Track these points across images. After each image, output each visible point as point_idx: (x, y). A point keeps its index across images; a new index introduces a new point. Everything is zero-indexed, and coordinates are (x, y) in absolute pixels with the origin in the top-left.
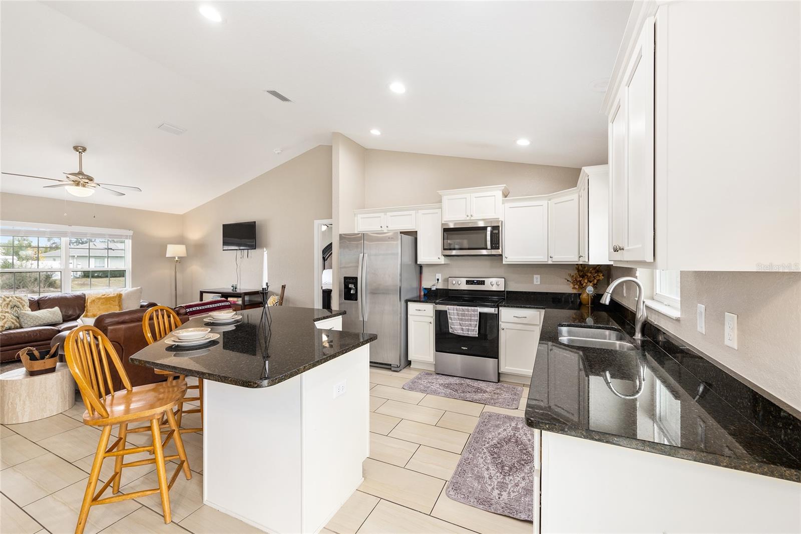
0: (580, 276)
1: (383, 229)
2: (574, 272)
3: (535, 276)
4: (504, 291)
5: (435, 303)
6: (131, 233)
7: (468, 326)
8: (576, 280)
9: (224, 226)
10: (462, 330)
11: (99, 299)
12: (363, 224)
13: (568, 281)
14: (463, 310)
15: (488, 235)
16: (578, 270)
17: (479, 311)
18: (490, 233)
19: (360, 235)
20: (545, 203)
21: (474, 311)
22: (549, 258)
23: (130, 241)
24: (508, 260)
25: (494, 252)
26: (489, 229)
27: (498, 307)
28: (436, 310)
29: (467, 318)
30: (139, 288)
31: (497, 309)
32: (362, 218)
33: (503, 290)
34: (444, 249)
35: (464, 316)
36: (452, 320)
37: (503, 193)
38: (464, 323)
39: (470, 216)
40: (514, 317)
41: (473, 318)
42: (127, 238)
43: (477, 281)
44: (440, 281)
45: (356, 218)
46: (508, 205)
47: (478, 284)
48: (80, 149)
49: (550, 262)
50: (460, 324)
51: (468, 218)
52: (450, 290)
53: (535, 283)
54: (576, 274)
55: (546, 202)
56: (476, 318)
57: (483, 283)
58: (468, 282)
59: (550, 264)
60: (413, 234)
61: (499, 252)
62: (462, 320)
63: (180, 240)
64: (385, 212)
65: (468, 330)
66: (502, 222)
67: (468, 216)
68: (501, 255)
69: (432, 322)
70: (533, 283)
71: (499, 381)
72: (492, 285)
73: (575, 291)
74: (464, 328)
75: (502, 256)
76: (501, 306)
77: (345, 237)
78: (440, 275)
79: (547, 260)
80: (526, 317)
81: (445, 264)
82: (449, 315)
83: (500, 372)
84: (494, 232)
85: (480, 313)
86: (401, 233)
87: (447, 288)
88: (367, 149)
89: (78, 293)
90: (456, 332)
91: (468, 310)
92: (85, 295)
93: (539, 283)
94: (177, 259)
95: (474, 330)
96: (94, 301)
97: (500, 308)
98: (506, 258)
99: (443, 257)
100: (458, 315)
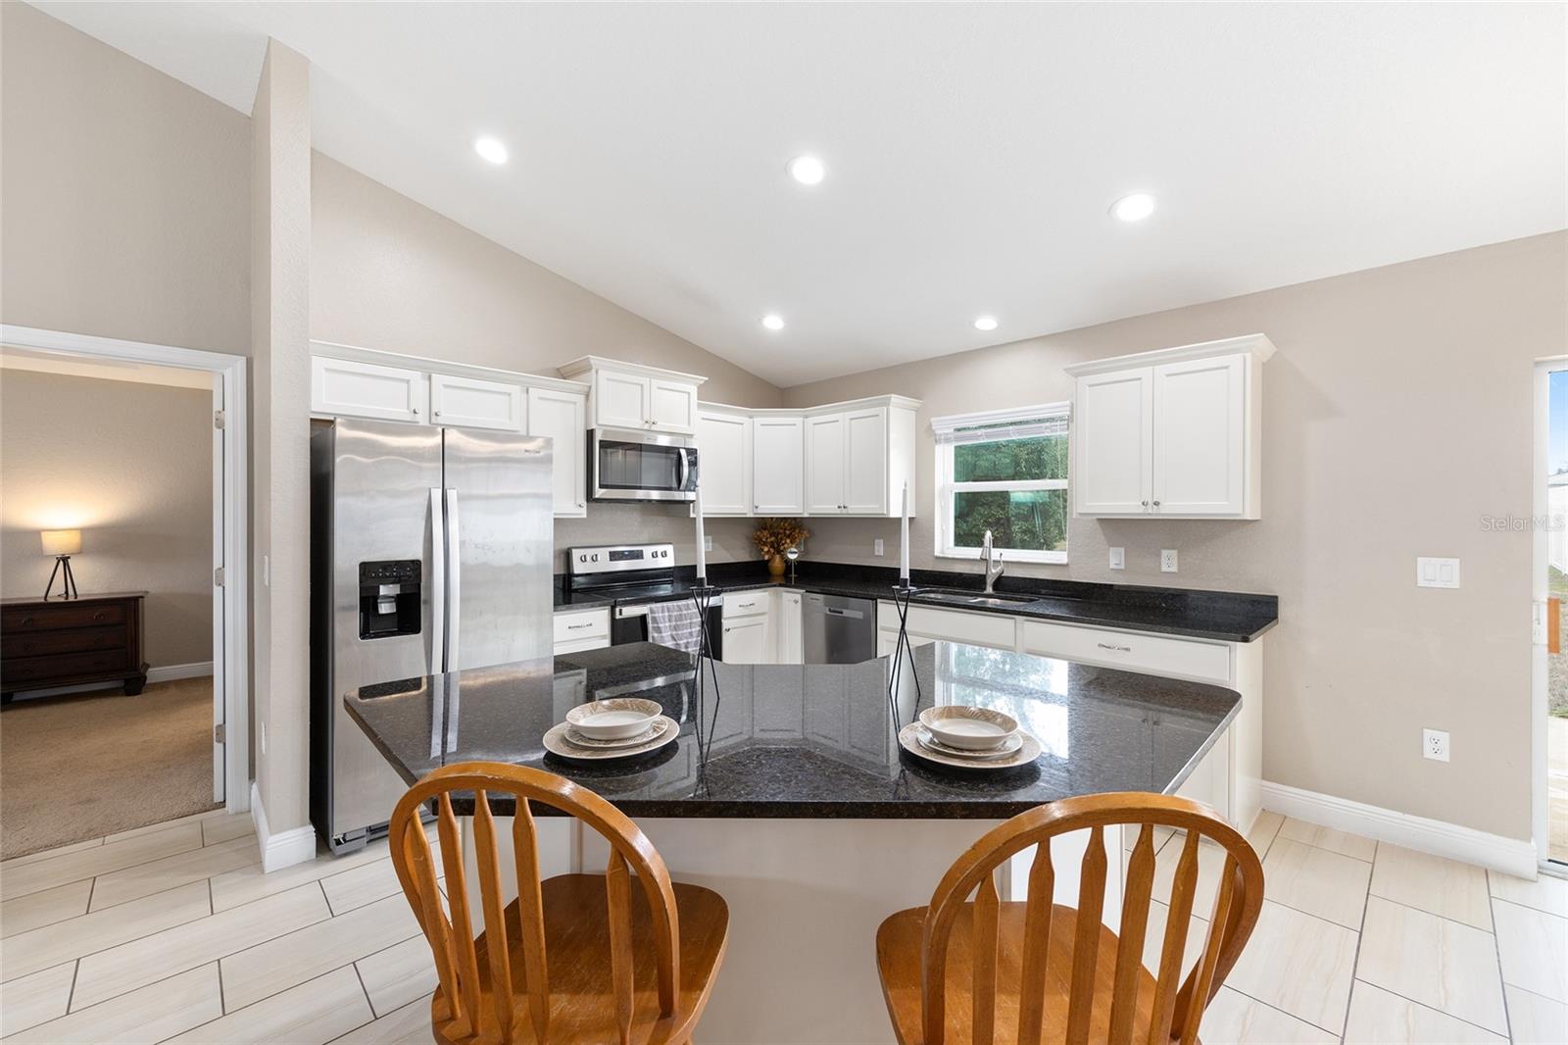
1: (418, 417)
5: (612, 604)
7: (686, 638)
15: (683, 464)
18: (686, 460)
20: (747, 421)
22: (753, 507)
26: (683, 453)
27: (719, 593)
28: (615, 621)
33: (673, 564)
34: (600, 486)
38: (680, 633)
39: (650, 422)
40: (739, 606)
41: (695, 620)
43: (629, 551)
47: (632, 558)
50: (673, 636)
51: (646, 427)
52: (576, 575)
57: (639, 555)
58: (613, 557)
64: (427, 370)
65: (687, 645)
67: (646, 422)
72: (655, 558)
76: (722, 591)
80: (753, 605)
82: (654, 622)
84: (689, 458)
87: (565, 572)
93: (711, 549)
95: (696, 642)
97: (723, 596)
99: (586, 503)
100: (670, 619)
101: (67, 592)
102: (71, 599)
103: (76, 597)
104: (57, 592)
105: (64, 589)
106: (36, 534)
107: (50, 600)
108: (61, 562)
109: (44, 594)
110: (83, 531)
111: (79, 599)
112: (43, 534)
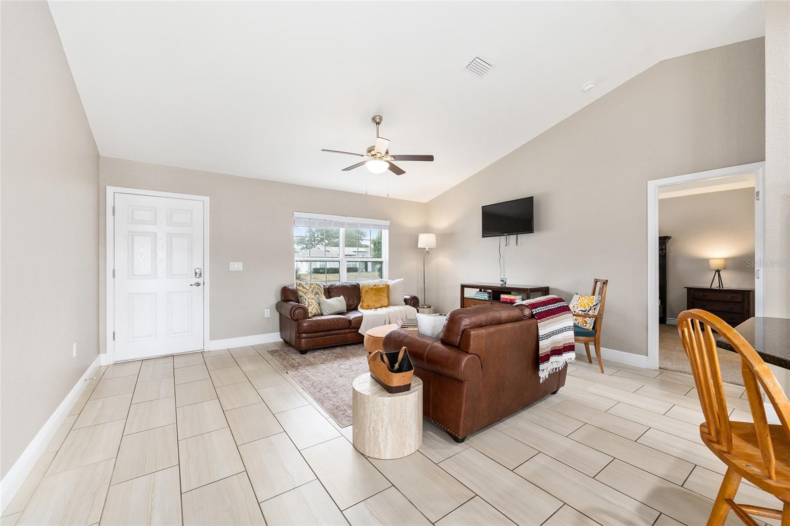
6: (388, 223)
9: (483, 208)
11: (372, 289)
23: (387, 231)
30: (402, 279)
42: (385, 229)
48: (377, 121)
63: (427, 230)
89: (354, 282)
92: (359, 285)
94: (427, 250)
96: (367, 291)
101: (720, 286)
102: (721, 288)
103: (723, 288)
104: (715, 285)
105: (718, 285)
106: (706, 261)
107: (712, 288)
108: (717, 273)
109: (710, 286)
110: (726, 259)
111: (724, 289)
112: (710, 261)
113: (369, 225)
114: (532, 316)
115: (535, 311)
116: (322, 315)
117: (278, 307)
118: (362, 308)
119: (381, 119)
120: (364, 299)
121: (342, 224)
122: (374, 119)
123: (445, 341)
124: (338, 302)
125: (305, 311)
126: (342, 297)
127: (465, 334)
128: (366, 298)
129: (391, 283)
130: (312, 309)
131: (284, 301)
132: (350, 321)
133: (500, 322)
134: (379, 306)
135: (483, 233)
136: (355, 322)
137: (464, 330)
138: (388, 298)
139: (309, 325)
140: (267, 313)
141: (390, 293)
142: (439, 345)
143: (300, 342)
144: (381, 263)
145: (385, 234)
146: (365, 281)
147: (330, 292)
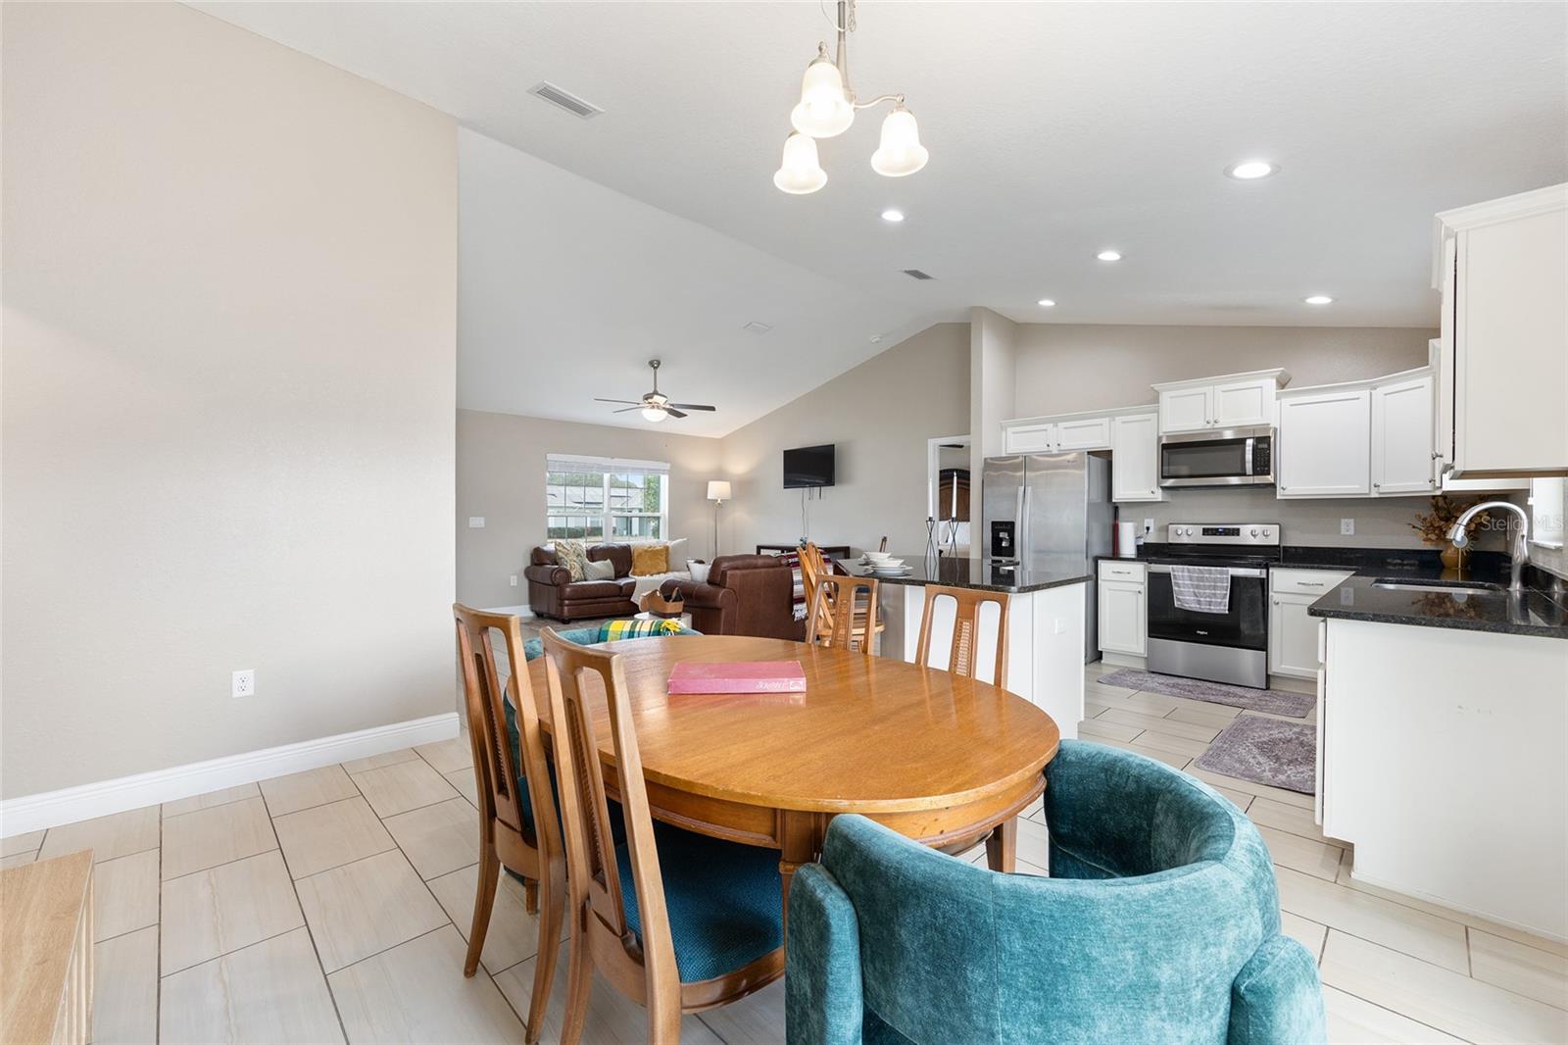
0: (1441, 519)
1: (1050, 448)
2: (1428, 513)
3: (1343, 521)
4: (1278, 546)
5: (1147, 561)
6: (668, 466)
7: (1209, 597)
8: (1432, 525)
9: (785, 452)
10: (1199, 602)
11: (646, 551)
12: (1016, 442)
13: (1414, 527)
14: (1201, 572)
15: (1247, 452)
16: (1437, 508)
17: (1230, 573)
18: (1251, 448)
19: (1021, 459)
20: (1364, 394)
21: (1221, 573)
22: (1372, 486)
23: (668, 476)
24: (1286, 492)
25: (1259, 480)
26: (1250, 442)
27: (1267, 567)
28: (1149, 573)
29: (1207, 584)
31: (1264, 571)
32: (1014, 433)
33: (1277, 543)
34: (1163, 477)
35: (1203, 581)
36: (1179, 587)
37: (1278, 382)
38: (1201, 591)
39: (1212, 423)
40: (1299, 583)
41: (1219, 584)
42: (664, 473)
43: (1224, 529)
44: (1151, 530)
45: (1004, 433)
46: (1287, 401)
47: (1226, 535)
48: (655, 364)
49: (1374, 495)
50: (1194, 593)
51: (1209, 426)
52: (1171, 544)
53: (1343, 532)
54: (1431, 515)
55: (1368, 391)
56: (1225, 585)
57: (1236, 532)
58: (1206, 532)
59: (1375, 498)
60: (1106, 456)
61: (1270, 479)
62: (1198, 587)
63: (720, 475)
64: (1055, 422)
65: (1210, 603)
66: (1275, 430)
67: (1208, 423)
68: (1273, 486)
69: (1142, 591)
70: (1340, 532)
71: (1268, 688)
72: (1254, 536)
73: (1428, 546)
74: (1202, 599)
75: (1275, 487)
76: (1273, 566)
77: (993, 464)
78: (1152, 520)
79: (1367, 492)
80: (1322, 585)
81: (1162, 502)
82: (1175, 578)
83: (1269, 673)
84: (1260, 446)
85: (1232, 577)
86: (1089, 453)
87: (1165, 542)
88: (1018, 324)
90: (1187, 606)
91: (1210, 572)
93: (1352, 532)
94: (719, 501)
95: (1220, 603)
96: (641, 553)
97: (1271, 571)
98: (1284, 489)
99: (1160, 491)
100: (1191, 579)
113: (643, 469)
114: (788, 565)
115: (790, 560)
116: (586, 580)
117: (527, 572)
118: (634, 574)
119: (659, 363)
120: (638, 564)
121: (607, 469)
122: (651, 363)
123: (710, 582)
124: (604, 567)
125: (567, 574)
126: (609, 561)
127: (724, 574)
128: (638, 563)
129: (671, 544)
130: (575, 573)
131: (536, 564)
132: (621, 588)
133: (756, 567)
134: (655, 572)
135: (785, 483)
136: (626, 589)
137: (723, 572)
138: (667, 562)
139: (571, 591)
140: (514, 581)
141: (670, 557)
142: (706, 584)
143: (562, 610)
144: (658, 518)
145: (665, 480)
146: (638, 541)
147: (593, 555)
